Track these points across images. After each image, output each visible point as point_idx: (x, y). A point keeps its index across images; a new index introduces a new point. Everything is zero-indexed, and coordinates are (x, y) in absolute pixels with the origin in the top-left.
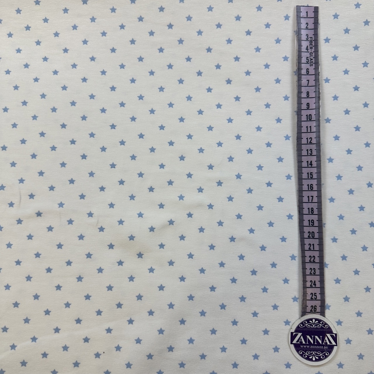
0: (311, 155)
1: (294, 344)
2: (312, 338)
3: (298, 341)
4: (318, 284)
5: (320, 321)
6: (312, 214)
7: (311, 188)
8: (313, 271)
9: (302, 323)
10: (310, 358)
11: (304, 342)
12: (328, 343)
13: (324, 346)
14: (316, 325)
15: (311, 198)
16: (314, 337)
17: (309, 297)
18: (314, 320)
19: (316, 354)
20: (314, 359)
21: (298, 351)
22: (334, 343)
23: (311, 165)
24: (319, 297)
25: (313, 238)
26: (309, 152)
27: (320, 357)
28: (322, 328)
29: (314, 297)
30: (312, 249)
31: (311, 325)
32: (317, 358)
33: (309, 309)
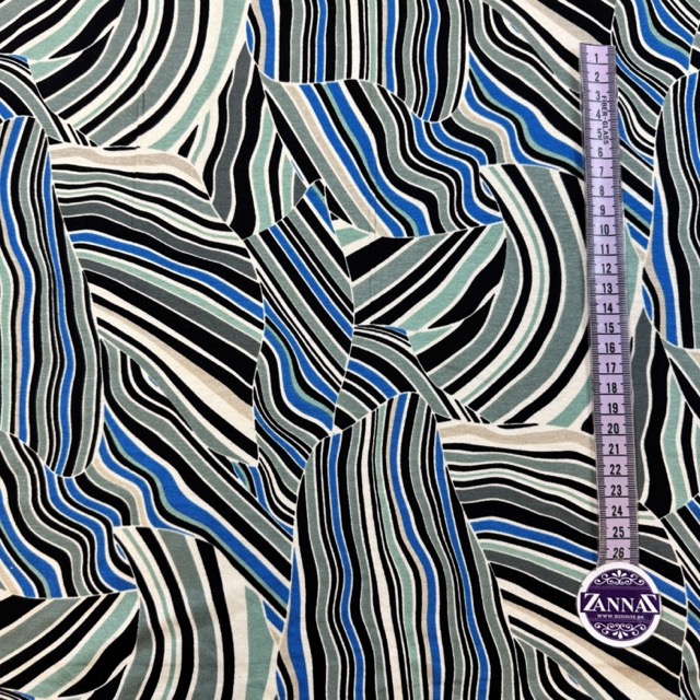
0: (610, 293)
1: (587, 613)
2: (616, 602)
3: (592, 608)
4: (626, 512)
5: (629, 573)
6: (615, 393)
7: (611, 349)
8: (617, 490)
9: (599, 577)
10: (615, 634)
11: (603, 609)
12: (645, 610)
13: (636, 614)
14: (624, 580)
15: (611, 367)
16: (621, 601)
17: (610, 533)
18: (619, 572)
19: (625, 628)
20: (620, 636)
21: (593, 623)
22: (654, 610)
23: (611, 309)
24: (627, 533)
25: (617, 433)
26: (607, 288)
27: (630, 633)
28: (633, 585)
29: (618, 534)
30: (615, 453)
31: (615, 580)
32: (626, 635)
33: (610, 554)
